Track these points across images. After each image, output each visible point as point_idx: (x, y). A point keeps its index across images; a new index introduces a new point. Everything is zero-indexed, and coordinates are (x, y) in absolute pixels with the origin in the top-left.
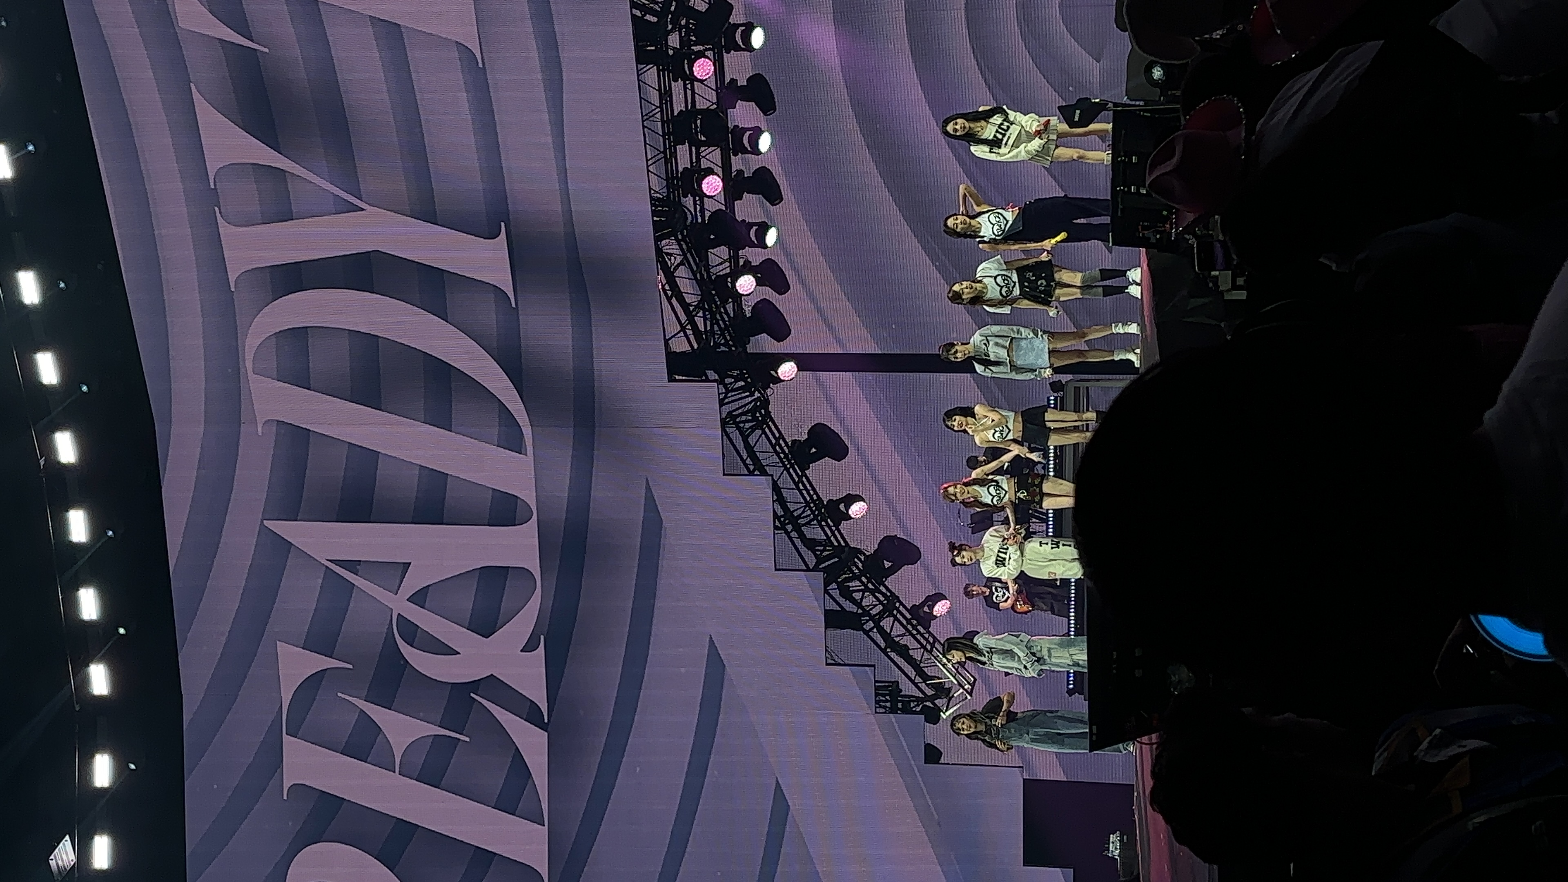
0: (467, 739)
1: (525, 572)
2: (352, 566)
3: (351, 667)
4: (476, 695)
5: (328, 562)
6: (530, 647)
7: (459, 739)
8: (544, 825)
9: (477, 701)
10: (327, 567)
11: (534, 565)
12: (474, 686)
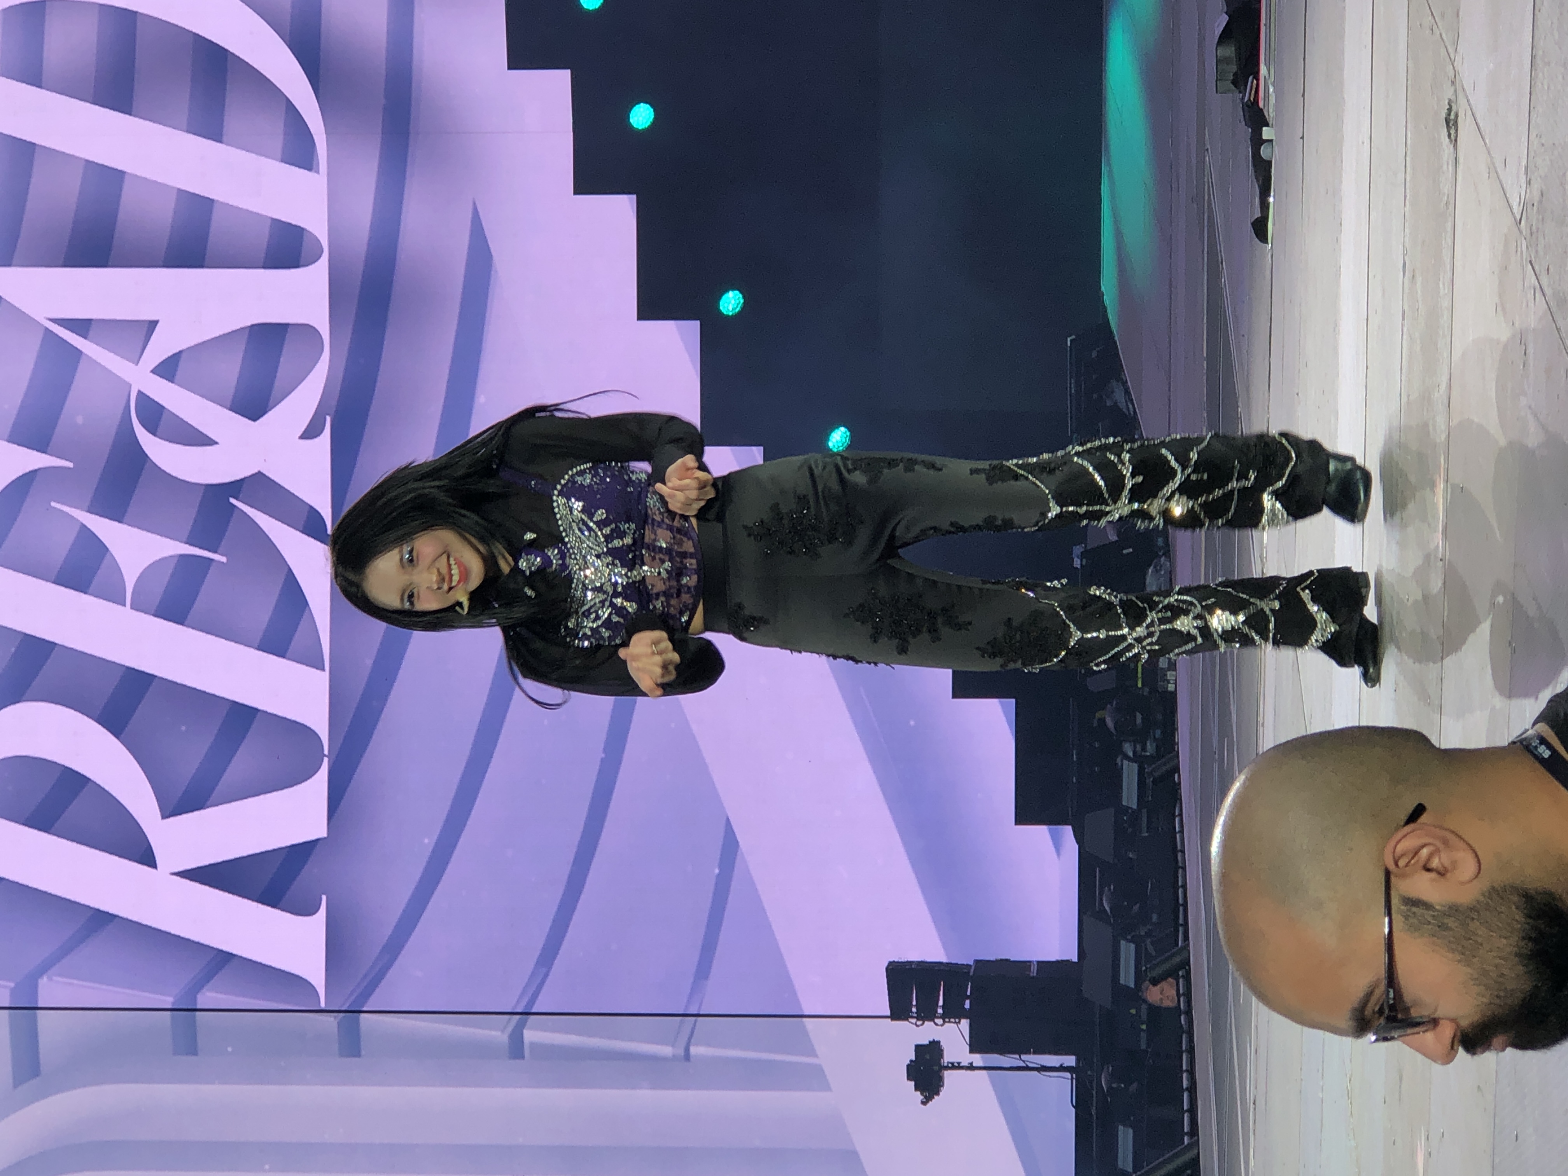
0: (224, 559)
1: (308, 331)
2: (82, 326)
3: (71, 465)
4: (237, 499)
5: (48, 322)
6: (311, 432)
7: (212, 560)
8: (323, 669)
9: (238, 508)
10: (47, 329)
11: (321, 321)
12: (235, 488)
